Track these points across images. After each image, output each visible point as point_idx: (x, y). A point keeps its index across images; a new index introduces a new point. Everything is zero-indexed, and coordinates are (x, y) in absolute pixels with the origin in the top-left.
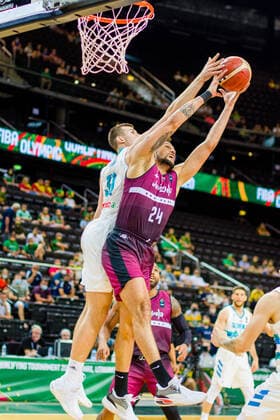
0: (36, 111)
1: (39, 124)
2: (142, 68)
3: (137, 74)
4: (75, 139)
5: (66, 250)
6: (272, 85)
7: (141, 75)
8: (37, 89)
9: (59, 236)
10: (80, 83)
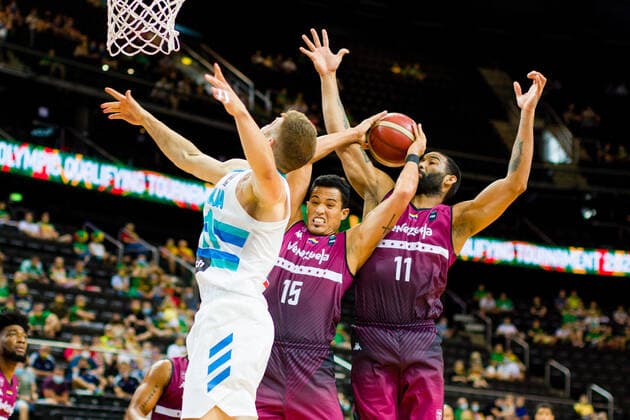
0: (43, 112)
1: (48, 132)
2: (204, 47)
3: (195, 55)
4: (103, 152)
5: (92, 321)
6: (396, 70)
7: (202, 56)
8: (45, 79)
9: (81, 300)
10: (110, 69)
